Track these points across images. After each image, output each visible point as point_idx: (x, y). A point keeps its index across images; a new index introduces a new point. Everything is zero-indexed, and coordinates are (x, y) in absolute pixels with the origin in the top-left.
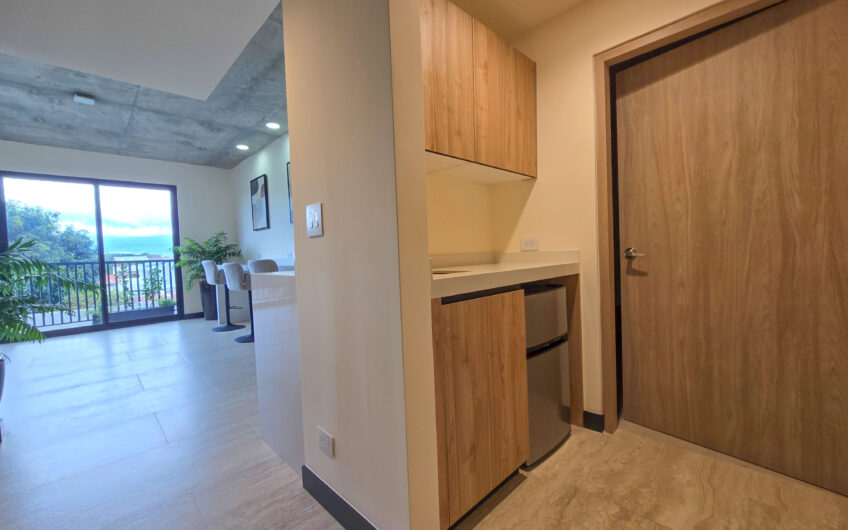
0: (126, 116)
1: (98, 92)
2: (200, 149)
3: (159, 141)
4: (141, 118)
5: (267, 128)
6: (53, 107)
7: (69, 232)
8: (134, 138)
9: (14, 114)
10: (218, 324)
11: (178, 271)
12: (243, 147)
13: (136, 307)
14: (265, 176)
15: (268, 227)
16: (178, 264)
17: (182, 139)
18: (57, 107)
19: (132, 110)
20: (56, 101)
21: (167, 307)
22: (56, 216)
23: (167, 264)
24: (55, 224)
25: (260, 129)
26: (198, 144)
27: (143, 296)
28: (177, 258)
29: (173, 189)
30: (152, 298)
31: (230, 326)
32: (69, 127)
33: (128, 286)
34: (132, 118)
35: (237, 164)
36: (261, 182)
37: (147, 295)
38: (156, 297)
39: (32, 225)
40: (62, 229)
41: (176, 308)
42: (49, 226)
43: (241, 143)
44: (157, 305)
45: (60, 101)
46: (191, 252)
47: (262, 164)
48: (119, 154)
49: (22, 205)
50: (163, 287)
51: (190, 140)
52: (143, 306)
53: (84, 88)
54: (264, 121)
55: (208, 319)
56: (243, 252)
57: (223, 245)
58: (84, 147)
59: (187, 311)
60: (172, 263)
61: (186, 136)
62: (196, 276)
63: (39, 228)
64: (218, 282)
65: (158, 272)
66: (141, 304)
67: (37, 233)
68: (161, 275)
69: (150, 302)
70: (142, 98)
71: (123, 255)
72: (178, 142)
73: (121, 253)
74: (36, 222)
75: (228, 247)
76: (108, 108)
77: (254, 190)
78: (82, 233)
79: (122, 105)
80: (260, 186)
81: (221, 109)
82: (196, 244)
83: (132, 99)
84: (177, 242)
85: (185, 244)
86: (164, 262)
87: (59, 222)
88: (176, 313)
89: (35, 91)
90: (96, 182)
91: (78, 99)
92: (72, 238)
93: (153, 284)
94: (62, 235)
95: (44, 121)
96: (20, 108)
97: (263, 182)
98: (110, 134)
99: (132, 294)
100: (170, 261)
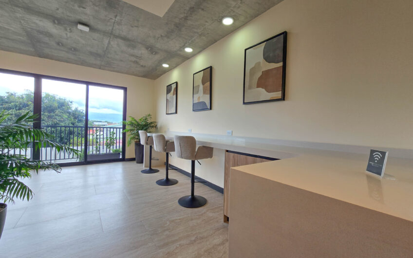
0: (106, 41)
1: (92, 22)
2: (142, 66)
3: (121, 61)
4: (114, 43)
5: (185, 52)
6: (66, 34)
7: (76, 110)
8: (108, 57)
9: (46, 39)
10: (143, 167)
11: (124, 134)
12: (165, 66)
13: (101, 152)
14: (177, 83)
15: (176, 113)
16: (124, 131)
17: (134, 59)
18: (69, 34)
19: (110, 37)
20: (68, 29)
21: (117, 153)
22: (71, 102)
23: (118, 130)
24: (71, 106)
25: (179, 52)
26: (142, 63)
27: (105, 147)
28: (124, 128)
29: (125, 89)
30: (110, 148)
31: (151, 171)
32: (75, 50)
33: (98, 141)
34: (109, 43)
35: (160, 76)
36: (174, 86)
37: (107, 146)
38: (112, 147)
39: (61, 106)
40: (73, 109)
41: (121, 154)
42: (68, 107)
43: (165, 63)
44: (111, 152)
45: (70, 29)
46: (132, 124)
47: (175, 76)
48: (100, 68)
49: (58, 97)
50: (115, 142)
51: (138, 60)
52: (105, 152)
53: (84, 19)
54: (185, 46)
55: (138, 163)
56: (159, 126)
57: (149, 121)
58: (83, 63)
59: (127, 157)
60: (121, 130)
61: (137, 57)
62: (134, 138)
63: (64, 107)
64: (147, 144)
65: (114, 134)
66: (103, 151)
67: (63, 110)
68: (115, 135)
69: (108, 150)
70: (117, 27)
71: (97, 121)
72: (131, 61)
73: (96, 120)
74: (63, 105)
75: (152, 123)
76: (96, 35)
77: (168, 91)
78: (81, 111)
79: (105, 33)
80: (173, 89)
81: (162, 36)
82: (135, 120)
83: (111, 28)
84: (124, 119)
85: (129, 119)
86: (117, 128)
87: (73, 106)
88: (121, 157)
89: (56, 21)
90: (88, 83)
91: (80, 27)
92: (77, 113)
93: (110, 140)
94: (74, 111)
95: (63, 45)
96: (50, 35)
97: (175, 86)
98: (97, 55)
99: (100, 145)
100: (120, 128)
